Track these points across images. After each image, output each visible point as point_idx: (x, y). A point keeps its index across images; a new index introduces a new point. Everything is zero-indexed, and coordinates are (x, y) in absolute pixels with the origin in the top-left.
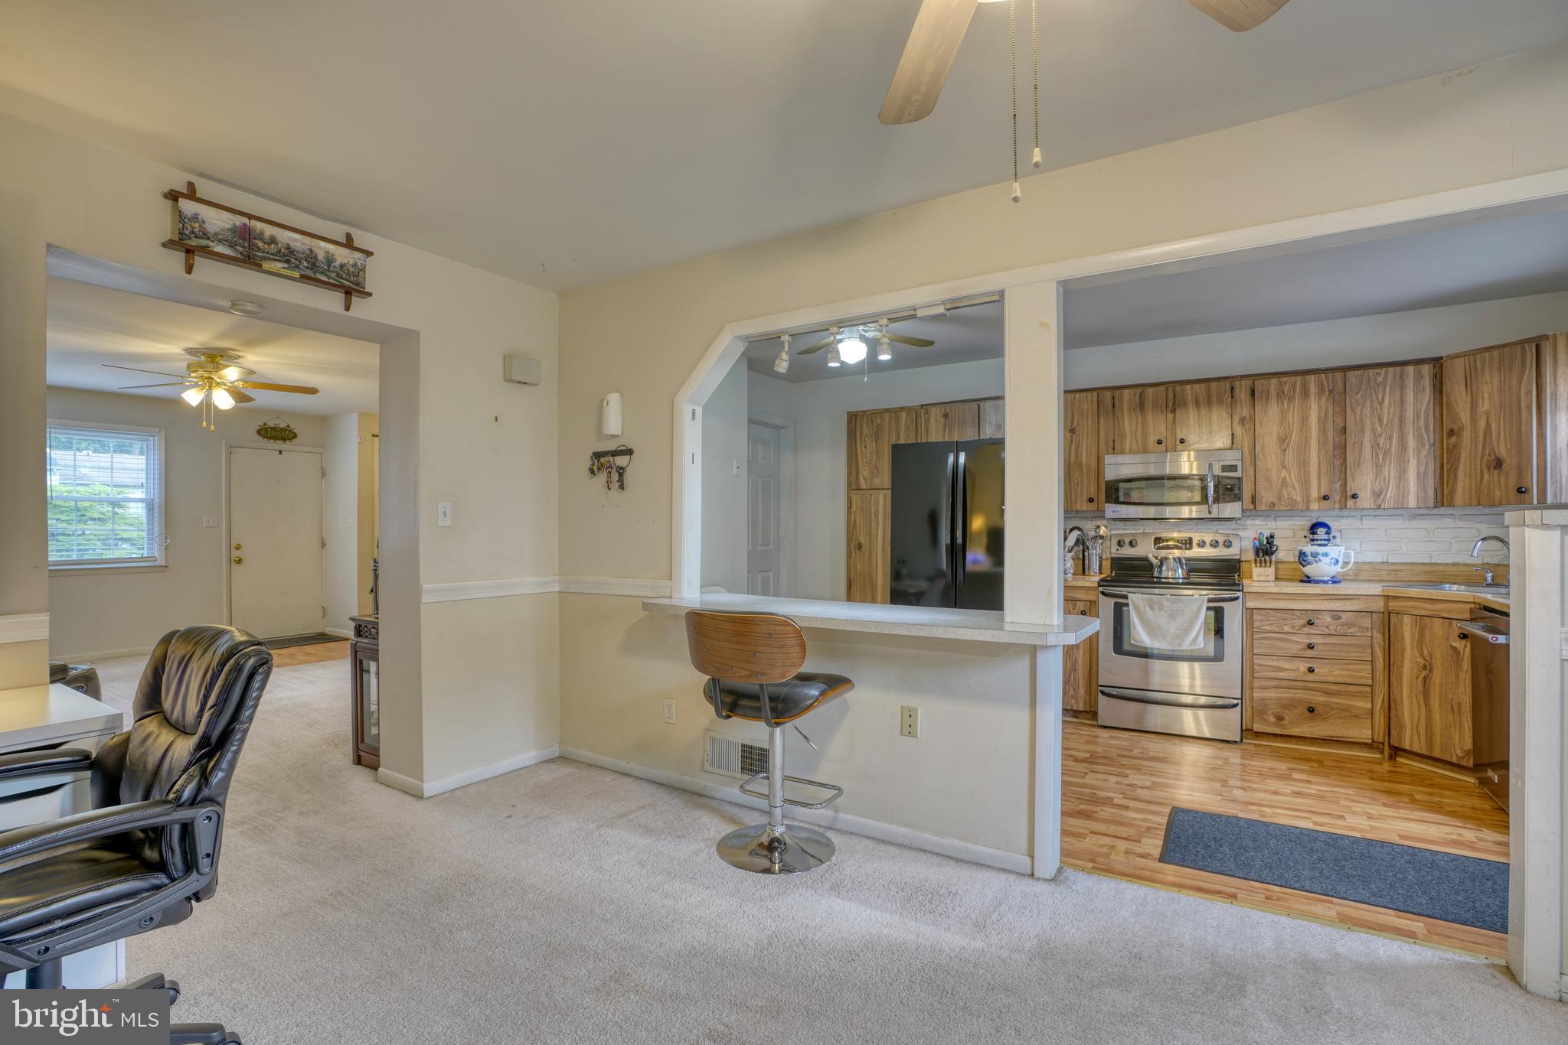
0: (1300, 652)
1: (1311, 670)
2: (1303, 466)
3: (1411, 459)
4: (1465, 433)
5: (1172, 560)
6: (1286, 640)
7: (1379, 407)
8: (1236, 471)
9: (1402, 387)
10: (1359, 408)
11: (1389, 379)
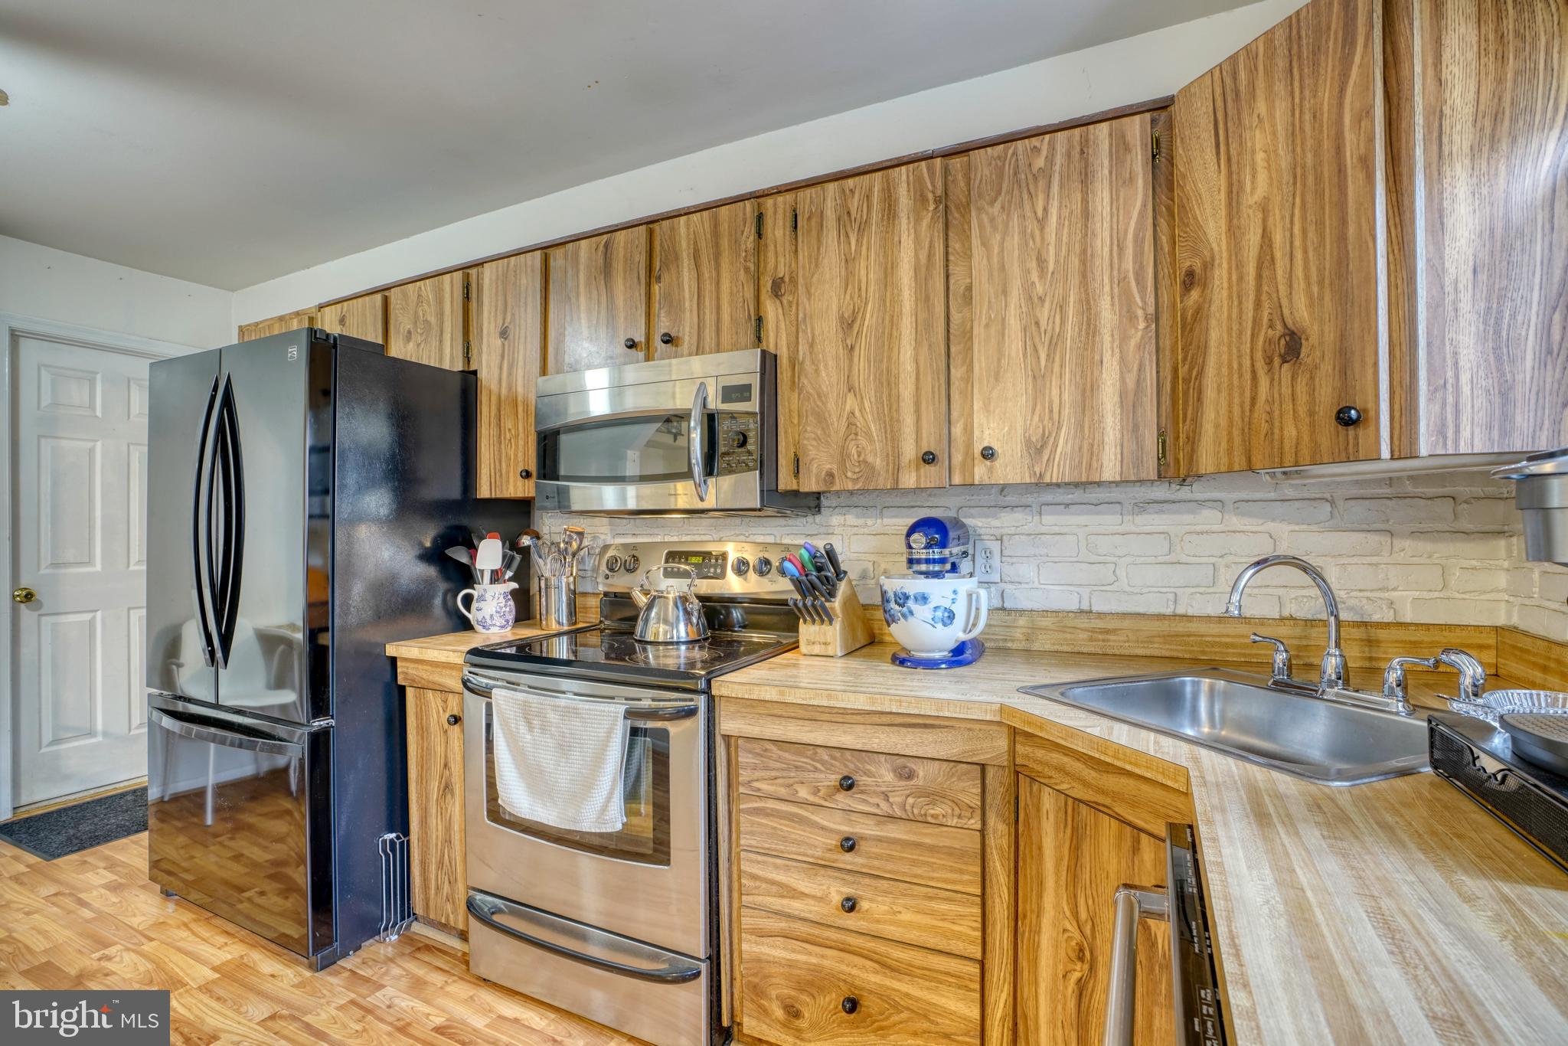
0: (828, 855)
1: (850, 905)
2: (887, 381)
3: (1107, 357)
4: (1217, 272)
5: (671, 604)
6: (802, 821)
7: (1037, 233)
8: (749, 399)
9: (1086, 178)
10: (998, 237)
11: (1059, 160)
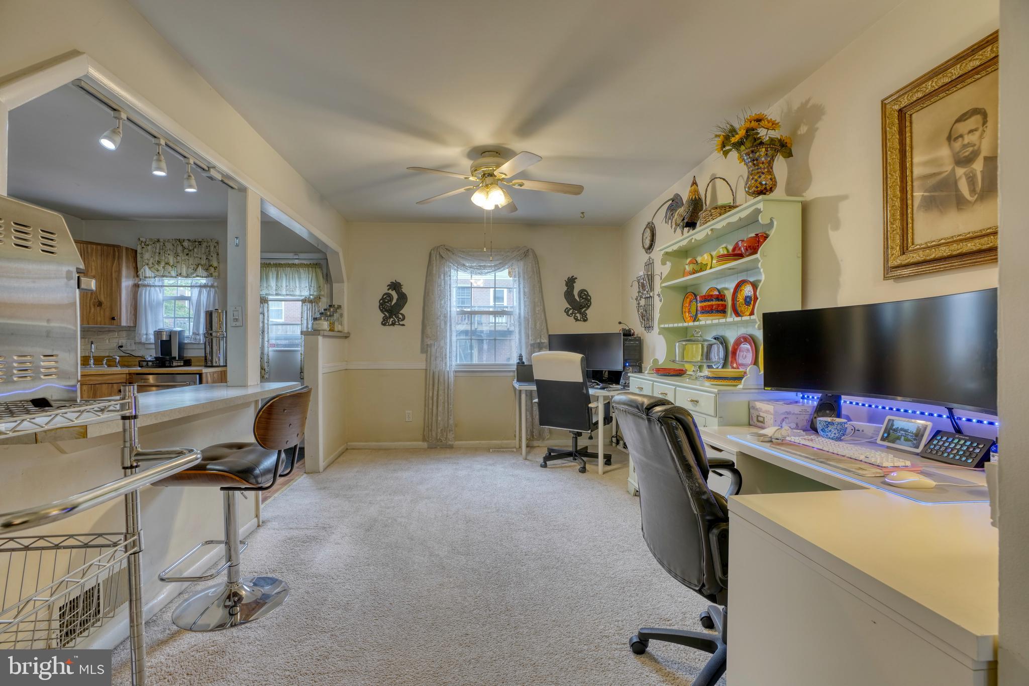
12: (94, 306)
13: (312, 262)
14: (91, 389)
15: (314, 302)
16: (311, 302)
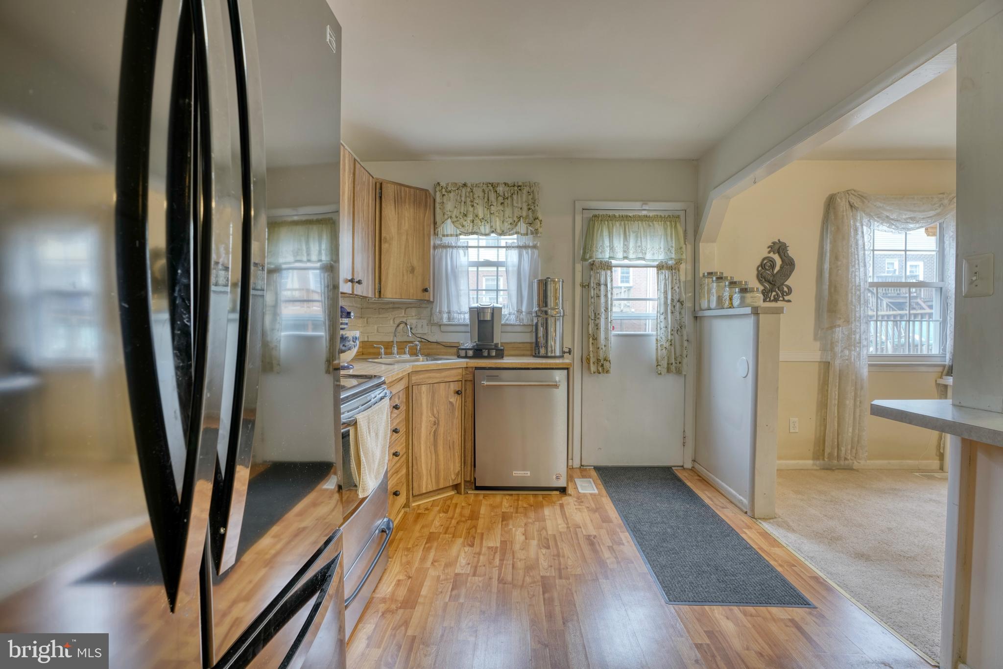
3: (370, 255)
4: (393, 242)
7: (363, 204)
9: (369, 193)
10: (359, 200)
11: (366, 182)
12: (407, 272)
13: (667, 214)
14: (430, 392)
15: (675, 269)
16: (670, 268)
